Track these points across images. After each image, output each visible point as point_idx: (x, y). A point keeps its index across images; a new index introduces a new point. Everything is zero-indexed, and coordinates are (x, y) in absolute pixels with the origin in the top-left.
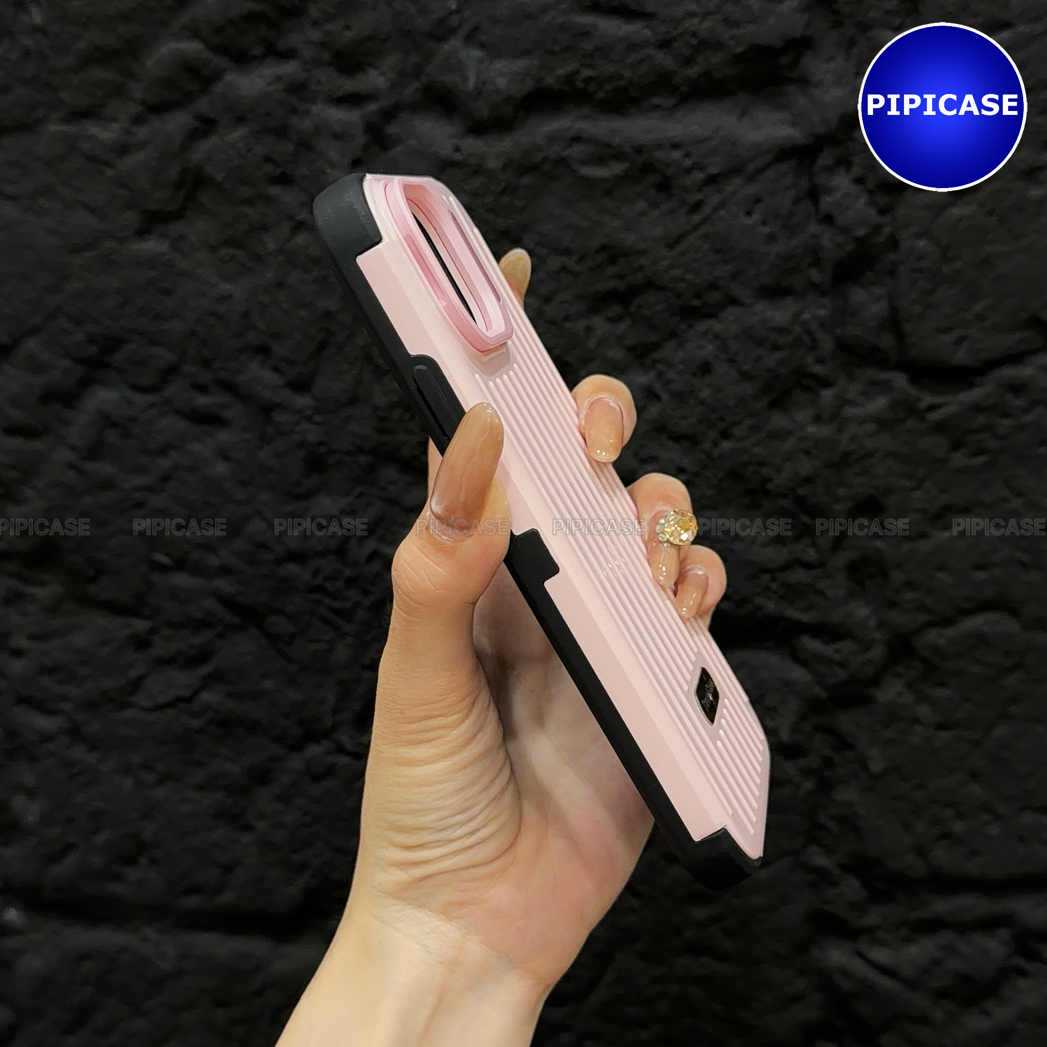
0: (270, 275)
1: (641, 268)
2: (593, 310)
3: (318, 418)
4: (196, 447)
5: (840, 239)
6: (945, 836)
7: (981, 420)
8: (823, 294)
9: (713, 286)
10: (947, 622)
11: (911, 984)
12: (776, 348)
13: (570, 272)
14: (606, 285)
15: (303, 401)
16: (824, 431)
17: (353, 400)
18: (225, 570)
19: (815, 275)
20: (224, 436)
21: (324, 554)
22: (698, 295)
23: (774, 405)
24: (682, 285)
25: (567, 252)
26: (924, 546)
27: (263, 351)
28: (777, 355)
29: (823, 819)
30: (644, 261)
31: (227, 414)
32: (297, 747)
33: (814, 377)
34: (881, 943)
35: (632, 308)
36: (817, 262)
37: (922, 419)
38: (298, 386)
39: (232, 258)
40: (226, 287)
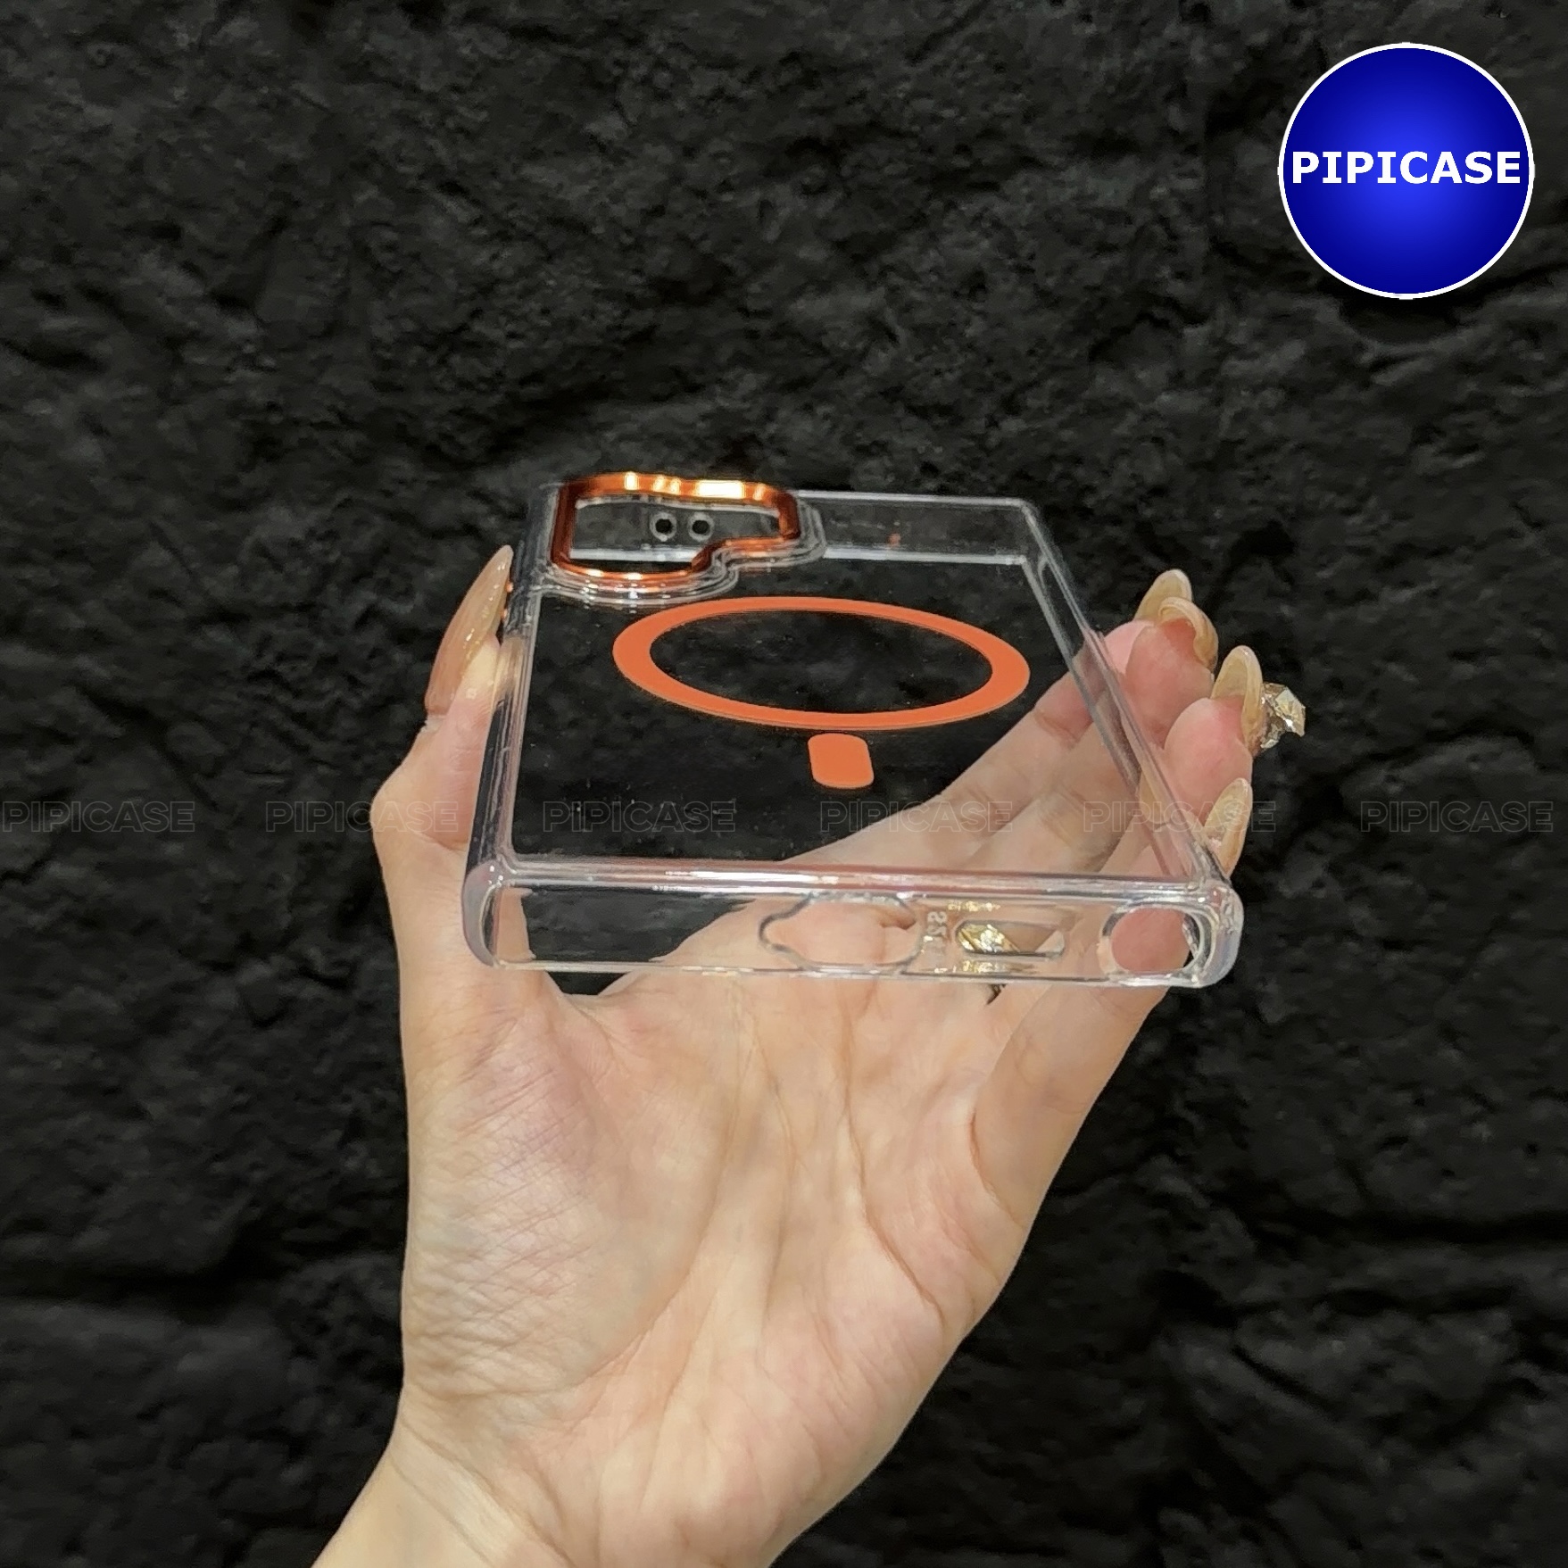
0: (179, 93)
1: (862, 95)
2: (772, 173)
3: (269, 362)
4: (42, 409)
5: (1220, 49)
6: (1394, 1141)
7: (1471, 386)
8: (1192, 150)
9: (990, 133)
10: (1405, 754)
11: (1331, 1408)
12: (1104, 248)
13: (731, 99)
14: (797, 126)
15: (240, 328)
16: (1188, 403)
17: (332, 330)
18: (95, 639)
19: (1175, 117)
20: (93, 390)
21: (278, 611)
22: (963, 149)
23: (1098, 353)
24: (936, 128)
25: (728, 64)
26: (1366, 615)
27: (168, 233)
28: (1106, 262)
29: (1178, 1107)
30: (866, 83)
31: (103, 349)
32: (226, 967)
33: (1172, 303)
34: (1281, 1334)
35: (846, 171)
36: (1180, 93)
37: (1366, 385)
38: (230, 301)
39: (111, 58)
40: (99, 114)
